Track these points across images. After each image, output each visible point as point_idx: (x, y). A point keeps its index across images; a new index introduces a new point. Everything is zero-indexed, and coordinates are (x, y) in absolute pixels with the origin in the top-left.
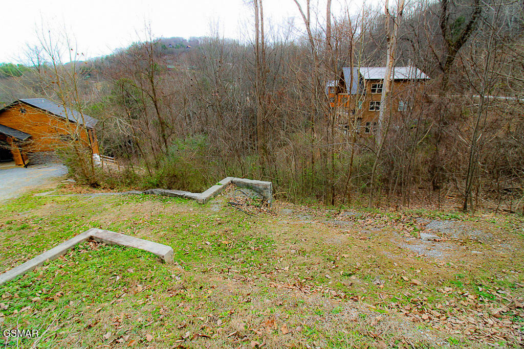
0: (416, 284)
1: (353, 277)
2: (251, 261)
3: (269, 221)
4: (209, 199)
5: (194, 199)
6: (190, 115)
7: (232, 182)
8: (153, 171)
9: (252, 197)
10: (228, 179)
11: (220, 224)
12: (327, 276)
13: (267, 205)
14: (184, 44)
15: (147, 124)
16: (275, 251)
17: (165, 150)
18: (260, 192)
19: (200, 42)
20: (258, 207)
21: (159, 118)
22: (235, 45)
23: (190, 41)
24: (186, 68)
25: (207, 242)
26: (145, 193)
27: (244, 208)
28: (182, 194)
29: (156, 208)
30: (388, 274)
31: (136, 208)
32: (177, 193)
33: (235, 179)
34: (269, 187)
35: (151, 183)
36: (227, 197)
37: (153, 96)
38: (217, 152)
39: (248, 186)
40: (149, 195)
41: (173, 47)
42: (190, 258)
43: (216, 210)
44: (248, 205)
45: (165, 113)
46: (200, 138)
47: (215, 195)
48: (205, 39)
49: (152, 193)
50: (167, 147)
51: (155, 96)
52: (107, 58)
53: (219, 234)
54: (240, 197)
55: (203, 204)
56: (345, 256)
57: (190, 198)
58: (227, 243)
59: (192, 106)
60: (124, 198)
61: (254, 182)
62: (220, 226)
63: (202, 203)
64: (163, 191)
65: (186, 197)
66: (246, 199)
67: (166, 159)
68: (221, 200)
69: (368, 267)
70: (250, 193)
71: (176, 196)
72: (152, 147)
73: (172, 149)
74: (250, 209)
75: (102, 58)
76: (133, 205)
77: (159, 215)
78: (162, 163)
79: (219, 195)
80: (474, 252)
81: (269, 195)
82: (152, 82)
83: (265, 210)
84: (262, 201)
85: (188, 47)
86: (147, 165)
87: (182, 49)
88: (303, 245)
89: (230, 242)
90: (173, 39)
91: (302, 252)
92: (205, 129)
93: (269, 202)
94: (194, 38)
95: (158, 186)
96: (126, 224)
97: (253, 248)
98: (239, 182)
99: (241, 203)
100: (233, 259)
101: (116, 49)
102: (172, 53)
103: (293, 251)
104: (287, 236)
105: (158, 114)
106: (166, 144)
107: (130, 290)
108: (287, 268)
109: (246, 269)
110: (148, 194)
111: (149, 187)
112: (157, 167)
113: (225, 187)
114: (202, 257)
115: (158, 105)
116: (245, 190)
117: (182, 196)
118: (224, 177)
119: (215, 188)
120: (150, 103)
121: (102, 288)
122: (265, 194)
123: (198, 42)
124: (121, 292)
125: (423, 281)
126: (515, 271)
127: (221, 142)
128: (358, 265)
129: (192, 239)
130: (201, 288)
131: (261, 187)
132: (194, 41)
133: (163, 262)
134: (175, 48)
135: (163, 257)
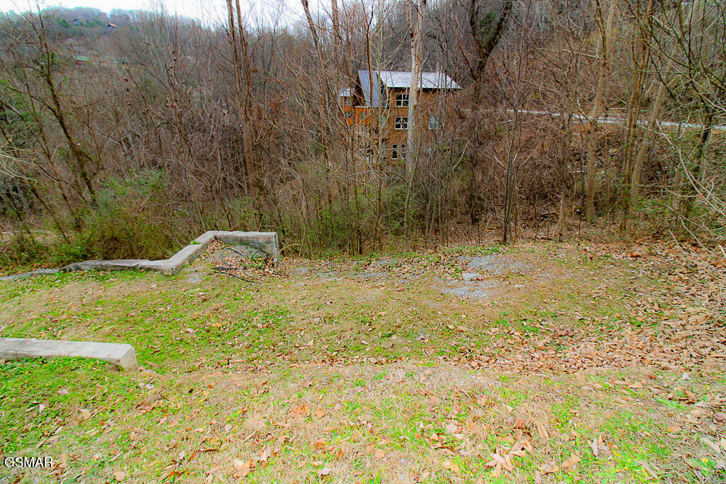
0: (462, 331)
1: (394, 337)
2: (260, 343)
3: (279, 286)
4: (181, 267)
5: (155, 270)
6: (127, 138)
7: (216, 238)
8: (72, 235)
9: (250, 257)
10: (210, 235)
11: (204, 300)
12: (363, 342)
13: (273, 265)
14: (102, 20)
15: (49, 156)
16: (293, 324)
17: (89, 198)
18: (261, 248)
19: (131, 18)
20: (260, 268)
21: (72, 145)
22: (195, 28)
23: (112, 16)
24: (111, 60)
25: (188, 330)
26: (65, 270)
27: (240, 273)
28: (133, 265)
29: (90, 292)
30: (432, 325)
31: (51, 296)
32: (125, 265)
33: (220, 233)
34: (273, 240)
35: (71, 254)
36: (210, 260)
37: (55, 107)
38: (184, 197)
39: (242, 242)
40: (72, 273)
41: (82, 25)
42: (163, 356)
43: (195, 280)
44: (245, 268)
45: (81, 138)
46: (153, 175)
47: (191, 260)
48: (142, 14)
49: (78, 268)
50: (92, 192)
51: (58, 105)
53: (206, 314)
54: (231, 259)
55: (173, 275)
56: (383, 314)
57: (149, 269)
58: (219, 325)
59: (131, 124)
60: (24, 284)
61: (251, 234)
62: (205, 303)
63: (171, 274)
64: (98, 263)
65: (141, 268)
66: (241, 261)
67: (94, 213)
68: (202, 266)
69: (410, 322)
70: (246, 251)
71: (123, 269)
72: (64, 195)
73: (103, 196)
74: (249, 273)
76: (43, 292)
77: (97, 301)
78: (88, 220)
79: (197, 259)
80: (517, 286)
81: (275, 251)
82: (49, 82)
83: (271, 272)
84: (265, 260)
85: (110, 26)
86: (59, 227)
87: (98, 29)
88: (328, 310)
89: (225, 322)
90: (80, 10)
91: (329, 319)
92: (160, 161)
93: (275, 260)
94: (119, 11)
95: (85, 258)
96: (37, 325)
97: (260, 325)
98: (226, 237)
99: (235, 267)
100: (233, 346)
102: (81, 35)
103: (317, 320)
104: (306, 302)
105: (68, 137)
106: (90, 188)
107: (68, 420)
108: (311, 343)
109: (254, 355)
110: (71, 271)
111: (68, 261)
112: (78, 227)
113: (205, 246)
114: (182, 351)
115: (67, 123)
116: (238, 248)
117: (134, 268)
118: (201, 232)
119: (189, 250)
120: (49, 119)
121: (15, 428)
122: (268, 250)
123: (128, 18)
124: (53, 427)
125: (469, 326)
126: (556, 299)
127: (190, 181)
128: (399, 321)
129: (161, 329)
130: (191, 391)
131: (261, 241)
132: (120, 16)
133: (118, 368)
134: (86, 27)
135: (119, 361)
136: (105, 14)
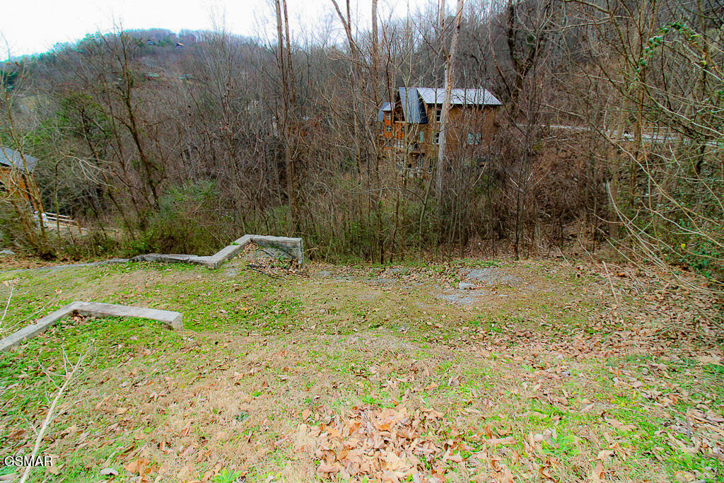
0: (438, 327)
1: (380, 328)
2: (275, 324)
3: (298, 283)
4: (222, 263)
5: (202, 264)
6: (187, 150)
7: (252, 241)
8: (137, 233)
9: (278, 258)
10: (247, 238)
11: (237, 290)
12: (355, 329)
13: (297, 266)
14: (172, 40)
15: (123, 165)
16: (302, 312)
17: (153, 202)
18: (288, 251)
19: (197, 37)
20: (285, 268)
21: (143, 157)
22: (251, 46)
23: (181, 36)
24: (177, 77)
25: (222, 311)
26: (134, 261)
27: (268, 270)
28: (185, 259)
29: (152, 278)
30: (415, 322)
31: (123, 279)
32: (177, 258)
33: (256, 237)
34: (299, 245)
35: (137, 248)
36: (246, 258)
37: (130, 124)
38: (231, 204)
39: (272, 245)
40: (139, 263)
41: (154, 44)
42: (202, 328)
43: (232, 274)
44: (273, 267)
45: (150, 148)
46: (206, 185)
47: (230, 257)
48: (206, 35)
49: (143, 259)
50: (156, 198)
51: (134, 124)
52: (42, 58)
53: (237, 300)
54: (263, 259)
55: (215, 269)
56: (377, 310)
57: (196, 263)
58: (246, 309)
59: (190, 140)
60: (103, 269)
61: (281, 239)
62: (238, 292)
63: (213, 268)
64: (159, 256)
65: (191, 262)
66: (271, 261)
67: (156, 215)
68: (238, 263)
69: (397, 317)
70: (276, 253)
71: (177, 261)
72: (133, 199)
73: (165, 201)
74: (275, 271)
75: (34, 58)
76: (117, 276)
77: (157, 285)
78: (151, 221)
79: (235, 258)
80: (501, 295)
81: (300, 254)
82: (129, 106)
83: (294, 272)
84: (291, 262)
85: (178, 45)
86: (127, 225)
87: (167, 48)
88: (334, 305)
89: (250, 308)
90: (153, 31)
91: (332, 311)
92: (213, 172)
93: (300, 262)
94: (187, 31)
95: (147, 252)
96: (112, 299)
97: (277, 312)
98: (261, 241)
99: (264, 266)
100: (254, 324)
101: (58, 44)
102: (154, 54)
103: (323, 311)
104: (317, 297)
105: (141, 151)
106: (155, 194)
108: (313, 327)
109: (268, 332)
110: (138, 261)
111: (136, 253)
112: (143, 227)
113: (243, 247)
114: (216, 325)
115: (140, 137)
116: (269, 250)
117: (186, 262)
118: (242, 235)
119: (229, 249)
120: (126, 135)
121: (103, 357)
122: (294, 253)
123: (194, 38)
125: (445, 325)
126: (529, 308)
127: (235, 189)
128: (388, 316)
129: (203, 309)
130: (216, 343)
131: (289, 245)
132: (188, 36)
133: (170, 328)
134: (158, 46)
135: (171, 323)
136: (175, 34)
